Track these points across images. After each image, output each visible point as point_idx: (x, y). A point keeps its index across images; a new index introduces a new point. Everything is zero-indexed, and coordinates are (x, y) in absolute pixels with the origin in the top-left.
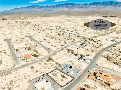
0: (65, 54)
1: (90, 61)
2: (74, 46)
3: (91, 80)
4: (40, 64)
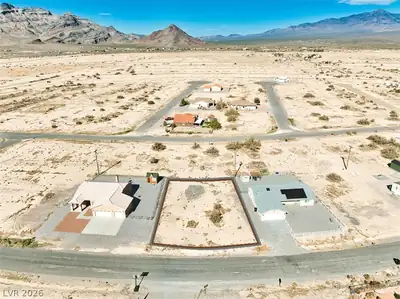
0: (336, 149)
4: (196, 147)
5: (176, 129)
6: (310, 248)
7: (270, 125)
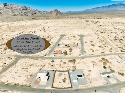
4: (61, 61)
5: (57, 55)
6: (81, 88)
7: (79, 53)
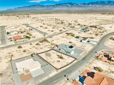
0: (63, 37)
1: (95, 43)
2: (75, 31)
3: (102, 62)
4: (31, 44)
7: (42, 35)
